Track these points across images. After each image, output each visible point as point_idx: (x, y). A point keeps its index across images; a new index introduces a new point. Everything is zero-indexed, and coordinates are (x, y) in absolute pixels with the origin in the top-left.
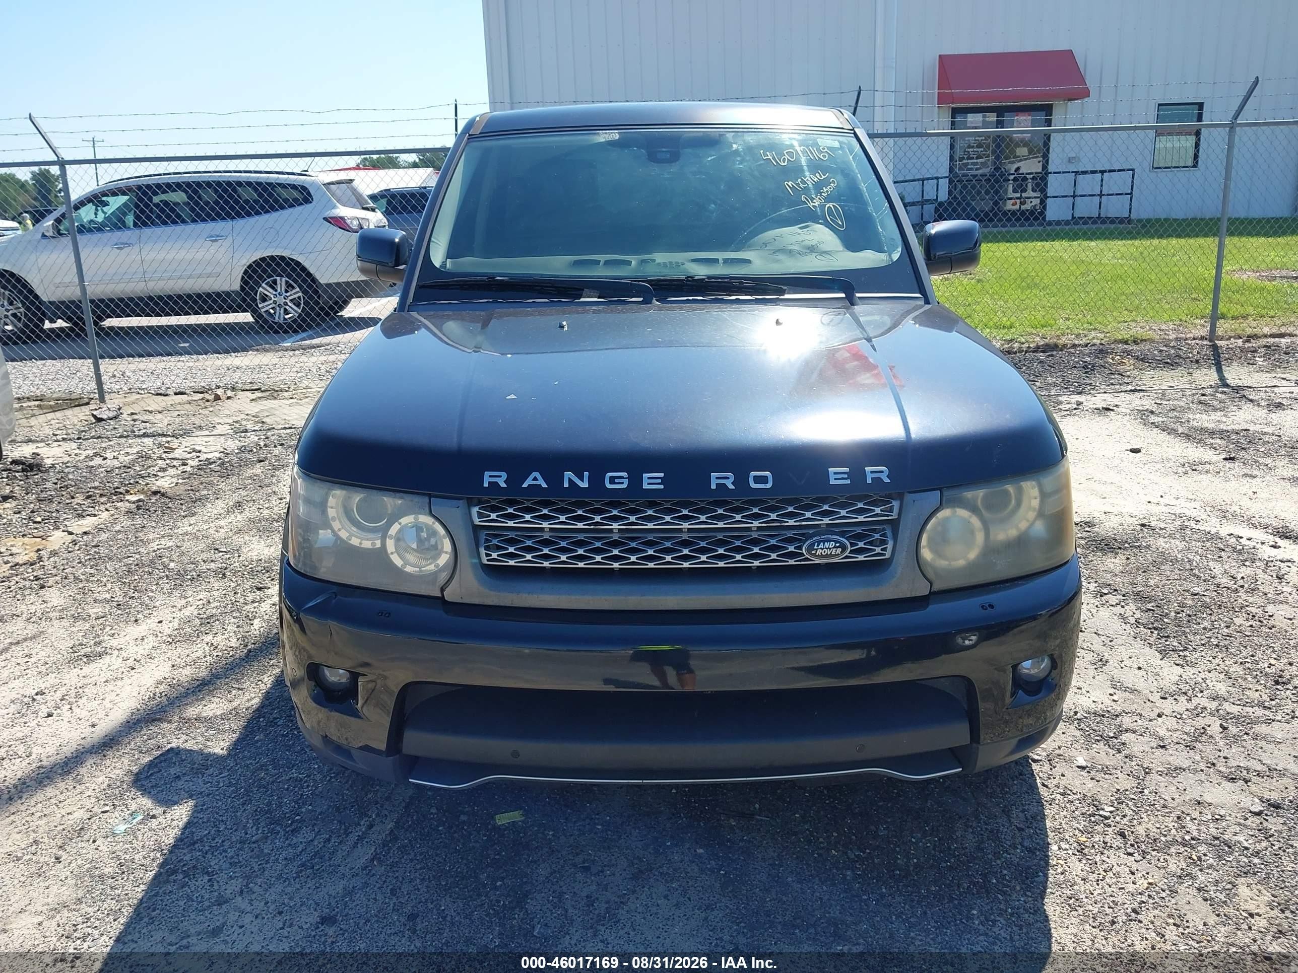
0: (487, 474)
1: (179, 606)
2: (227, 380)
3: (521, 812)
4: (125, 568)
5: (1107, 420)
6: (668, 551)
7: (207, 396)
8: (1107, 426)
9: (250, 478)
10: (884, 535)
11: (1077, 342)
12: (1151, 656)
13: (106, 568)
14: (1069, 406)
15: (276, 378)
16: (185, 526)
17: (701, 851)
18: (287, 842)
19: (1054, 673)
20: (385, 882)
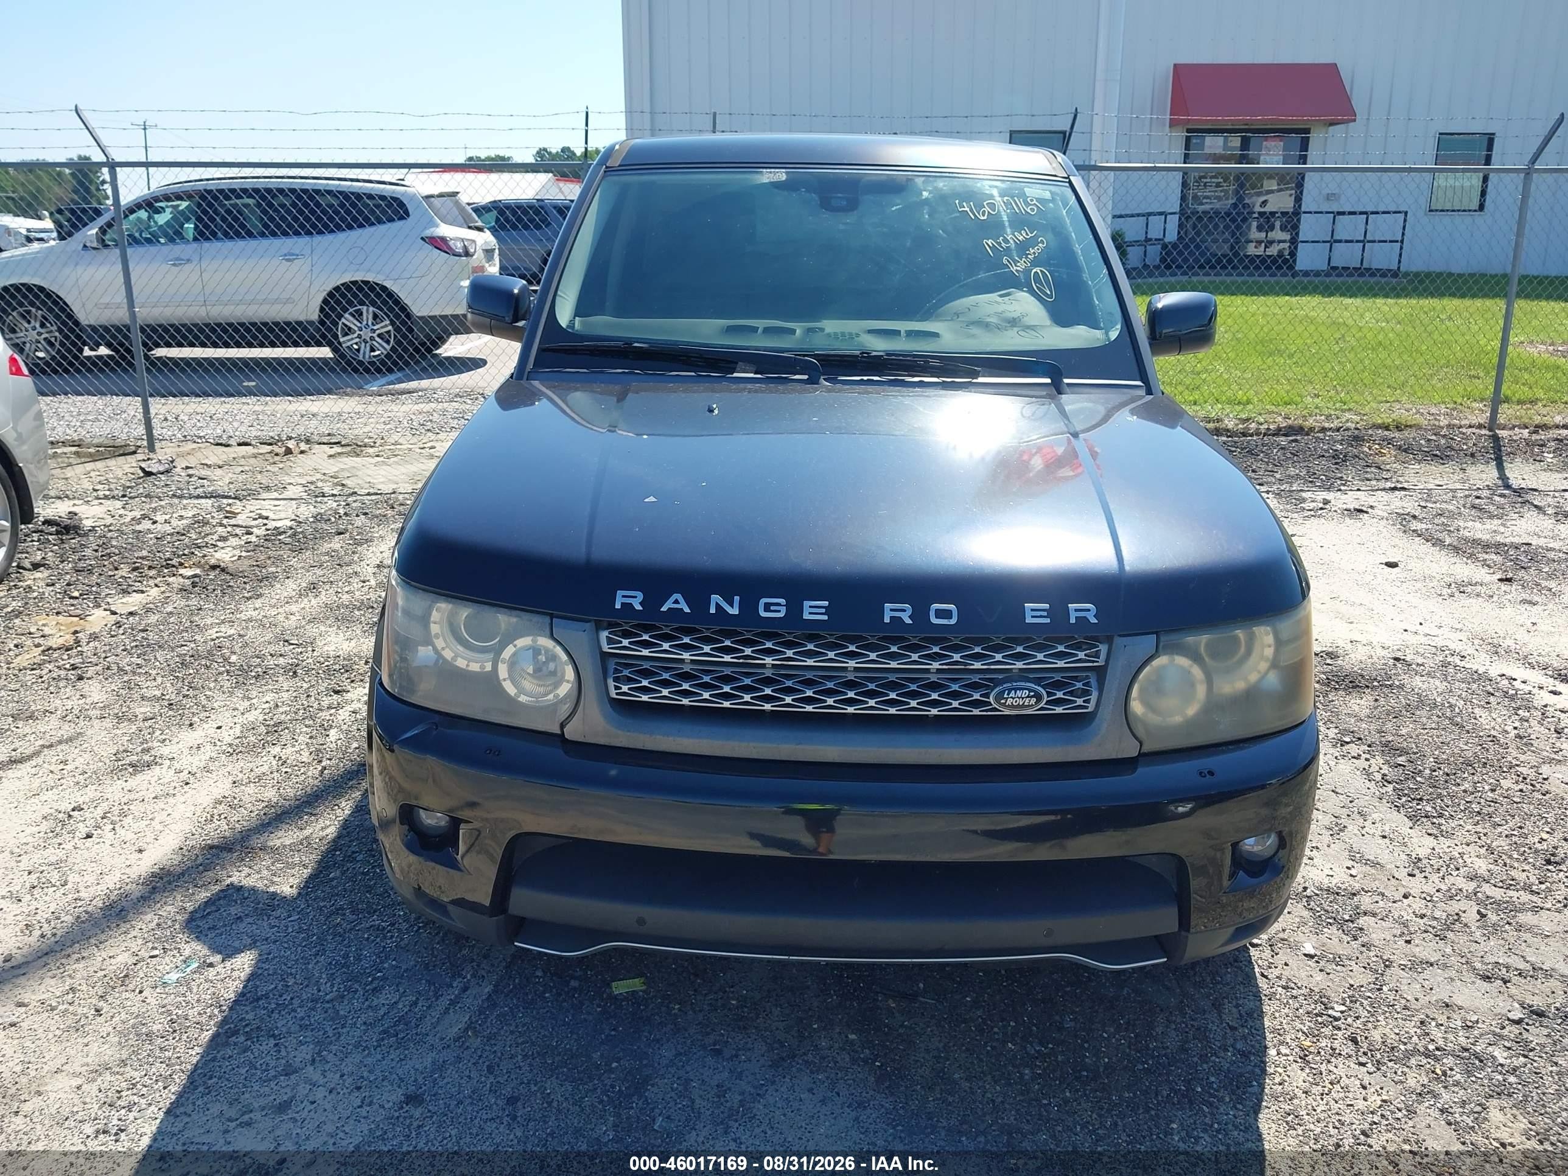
0: (620, 593)
1: (241, 708)
2: (301, 430)
3: (642, 980)
4: (177, 659)
5: (1359, 525)
6: (830, 693)
7: (276, 449)
8: (1358, 532)
9: (327, 554)
10: (1087, 684)
11: (1327, 425)
12: (1398, 821)
13: (156, 658)
14: (1314, 504)
15: (359, 430)
16: (249, 610)
17: (852, 1037)
18: (367, 1003)
19: (1281, 853)
20: (480, 1057)
